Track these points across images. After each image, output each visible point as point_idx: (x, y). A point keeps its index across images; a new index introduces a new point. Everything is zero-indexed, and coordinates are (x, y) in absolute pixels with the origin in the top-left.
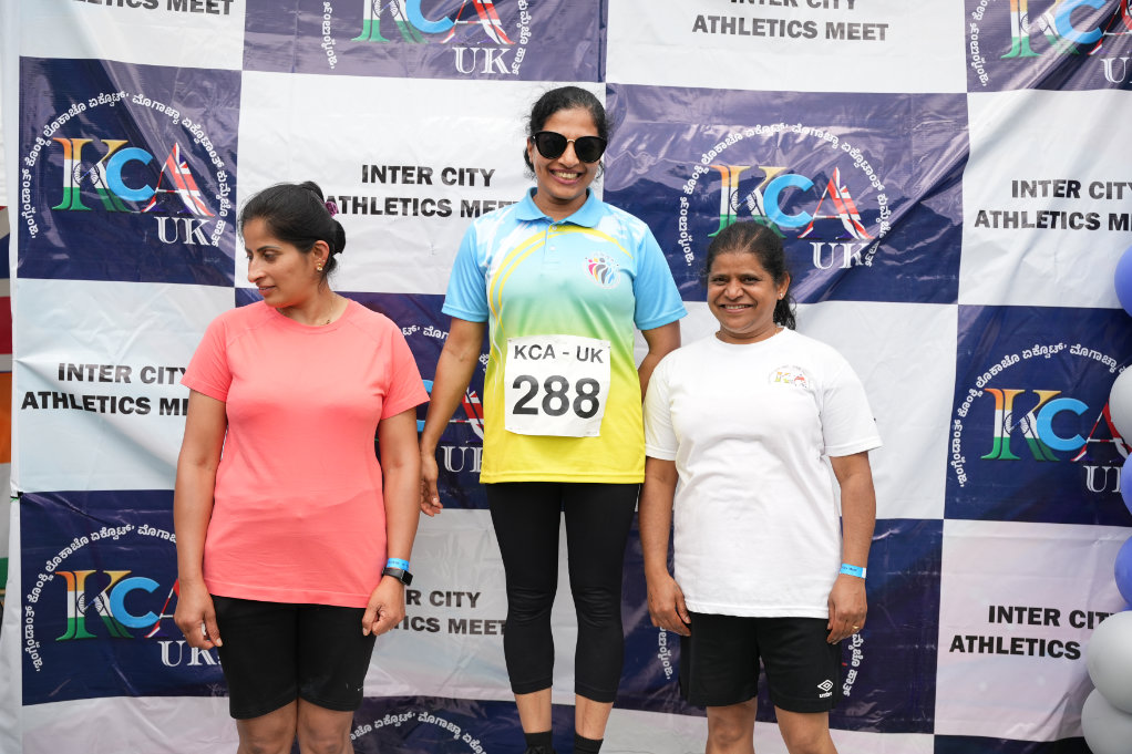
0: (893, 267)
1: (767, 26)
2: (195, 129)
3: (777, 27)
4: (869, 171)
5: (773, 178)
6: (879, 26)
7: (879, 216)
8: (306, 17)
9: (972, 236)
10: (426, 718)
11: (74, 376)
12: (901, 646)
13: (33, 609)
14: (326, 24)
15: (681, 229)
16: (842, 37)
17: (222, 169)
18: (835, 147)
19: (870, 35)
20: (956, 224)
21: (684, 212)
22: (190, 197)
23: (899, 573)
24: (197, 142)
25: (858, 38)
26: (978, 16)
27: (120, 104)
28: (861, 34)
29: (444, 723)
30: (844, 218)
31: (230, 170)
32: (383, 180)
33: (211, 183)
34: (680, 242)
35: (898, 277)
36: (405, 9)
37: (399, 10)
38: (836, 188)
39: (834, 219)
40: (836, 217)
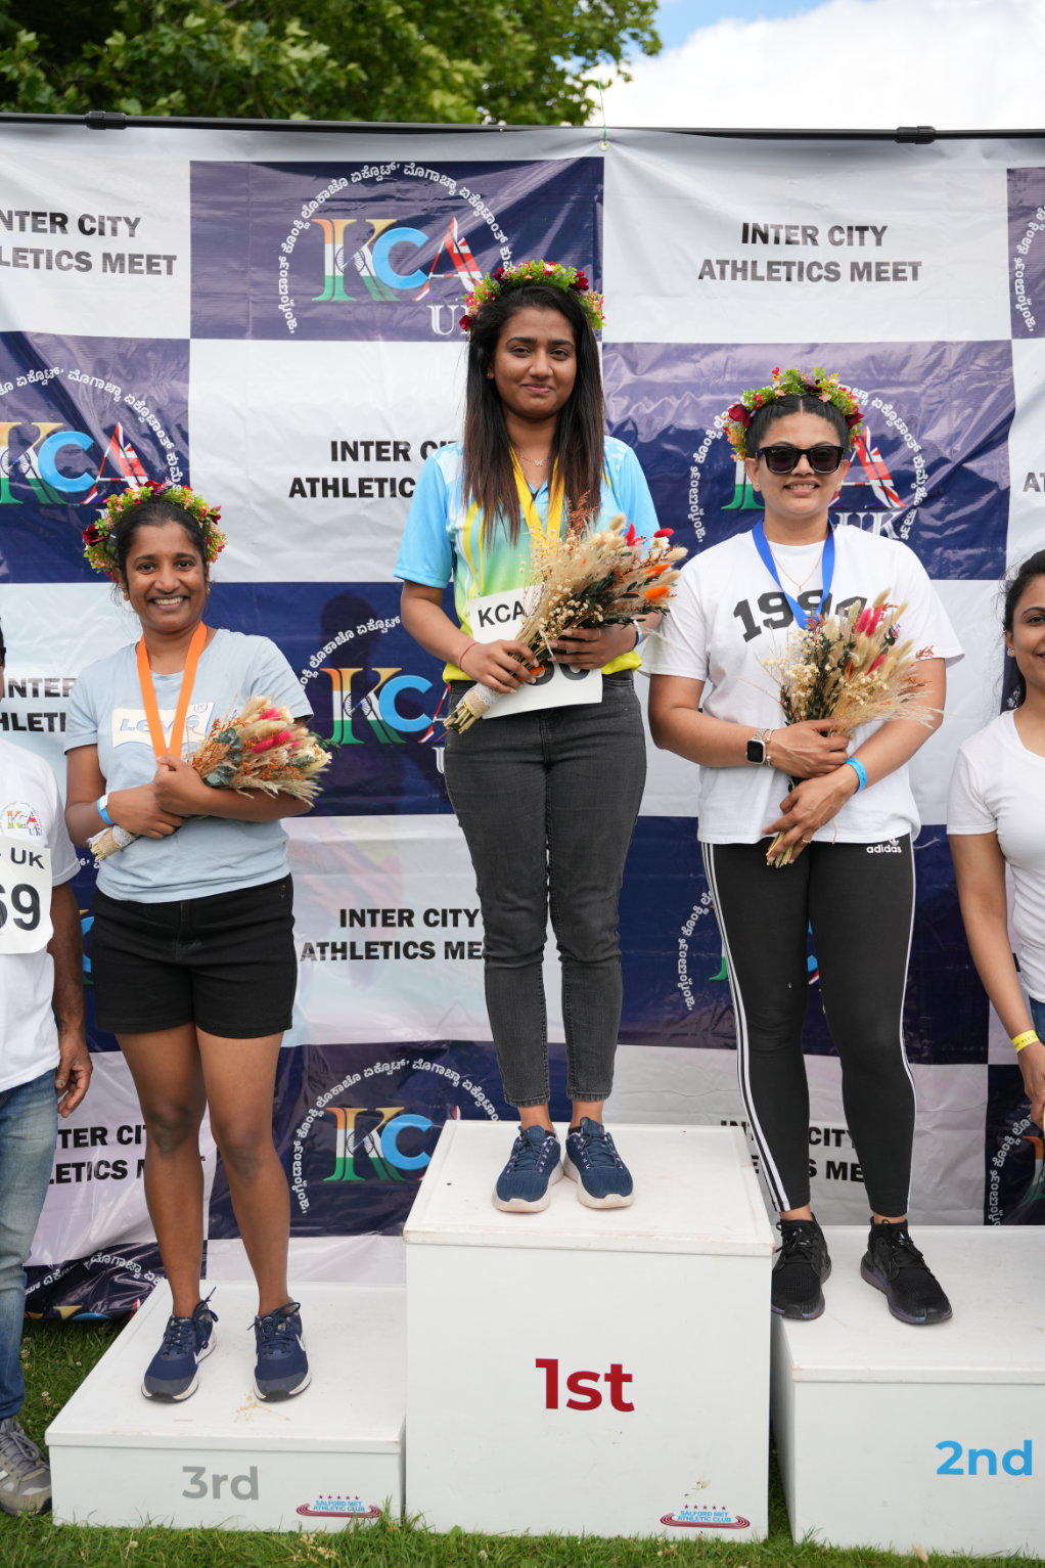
0: (933, 539)
1: (783, 269)
2: (139, 407)
3: (795, 270)
4: (903, 429)
6: (910, 264)
7: (915, 481)
8: (260, 276)
9: (1020, 501)
10: (421, 1065)
11: (15, 691)
12: (949, 968)
14: (283, 284)
15: (691, 502)
16: (869, 279)
17: (171, 450)
19: (900, 275)
20: (1002, 488)
21: (694, 484)
22: (136, 484)
23: (947, 885)
24: (141, 420)
25: (887, 279)
26: (1024, 248)
27: (55, 382)
28: (890, 274)
29: (440, 1070)
30: (875, 484)
31: (181, 451)
32: (355, 457)
33: (160, 467)
34: (690, 516)
35: (938, 551)
36: (372, 262)
37: (365, 264)
38: (866, 450)
39: (864, 486)
40: (867, 484)
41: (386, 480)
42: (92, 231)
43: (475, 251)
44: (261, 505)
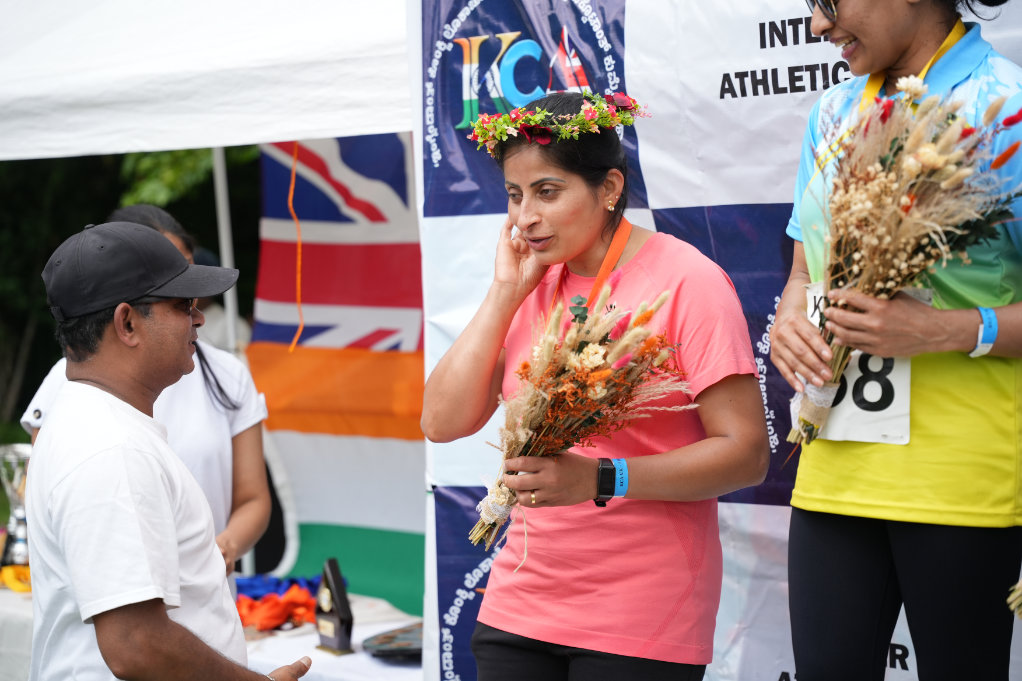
13: (452, 633)
17: (609, 53)
32: (784, 43)
41: (816, 67)
44: (694, 110)
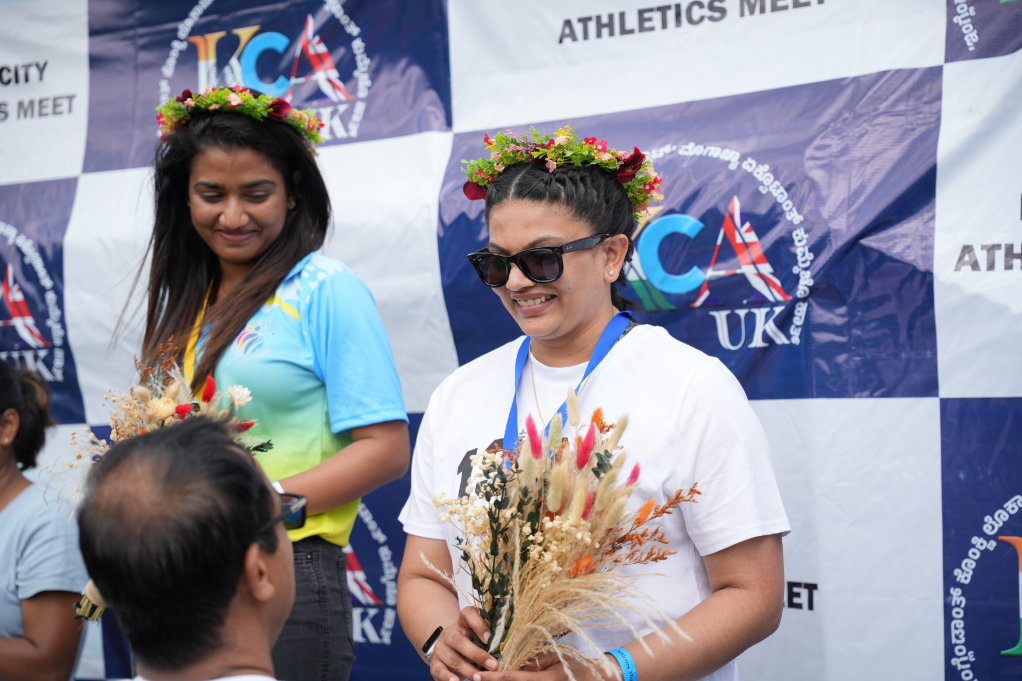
0: (831, 344)
1: (657, 17)
2: (28, 247)
3: (670, 15)
4: (780, 196)
5: (648, 224)
7: (796, 263)
9: (948, 286)
16: (762, 11)
18: (733, 167)
19: (801, 1)
20: (921, 266)
22: (23, 326)
25: (786, 8)
28: (789, 2)
30: (748, 270)
31: (58, 289)
35: (841, 358)
36: (240, 72)
37: (234, 78)
38: (736, 227)
39: (736, 275)
40: (739, 271)
42: (9, 82)
43: (331, 49)
